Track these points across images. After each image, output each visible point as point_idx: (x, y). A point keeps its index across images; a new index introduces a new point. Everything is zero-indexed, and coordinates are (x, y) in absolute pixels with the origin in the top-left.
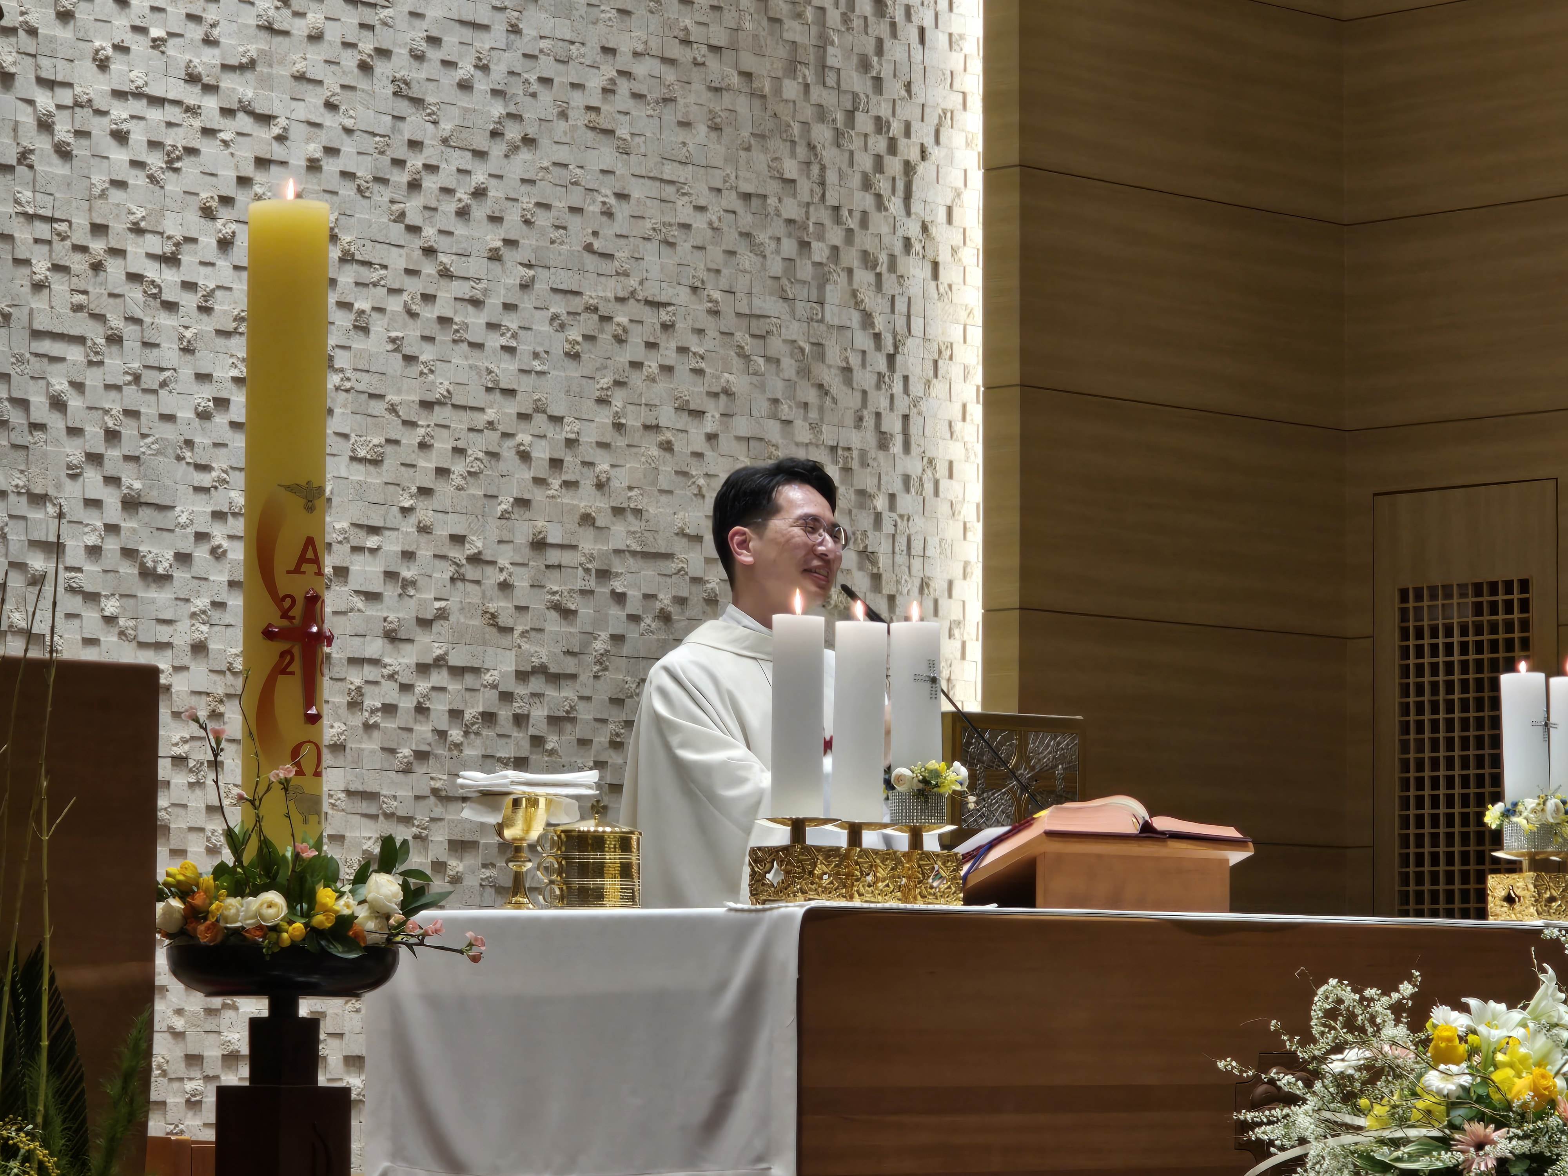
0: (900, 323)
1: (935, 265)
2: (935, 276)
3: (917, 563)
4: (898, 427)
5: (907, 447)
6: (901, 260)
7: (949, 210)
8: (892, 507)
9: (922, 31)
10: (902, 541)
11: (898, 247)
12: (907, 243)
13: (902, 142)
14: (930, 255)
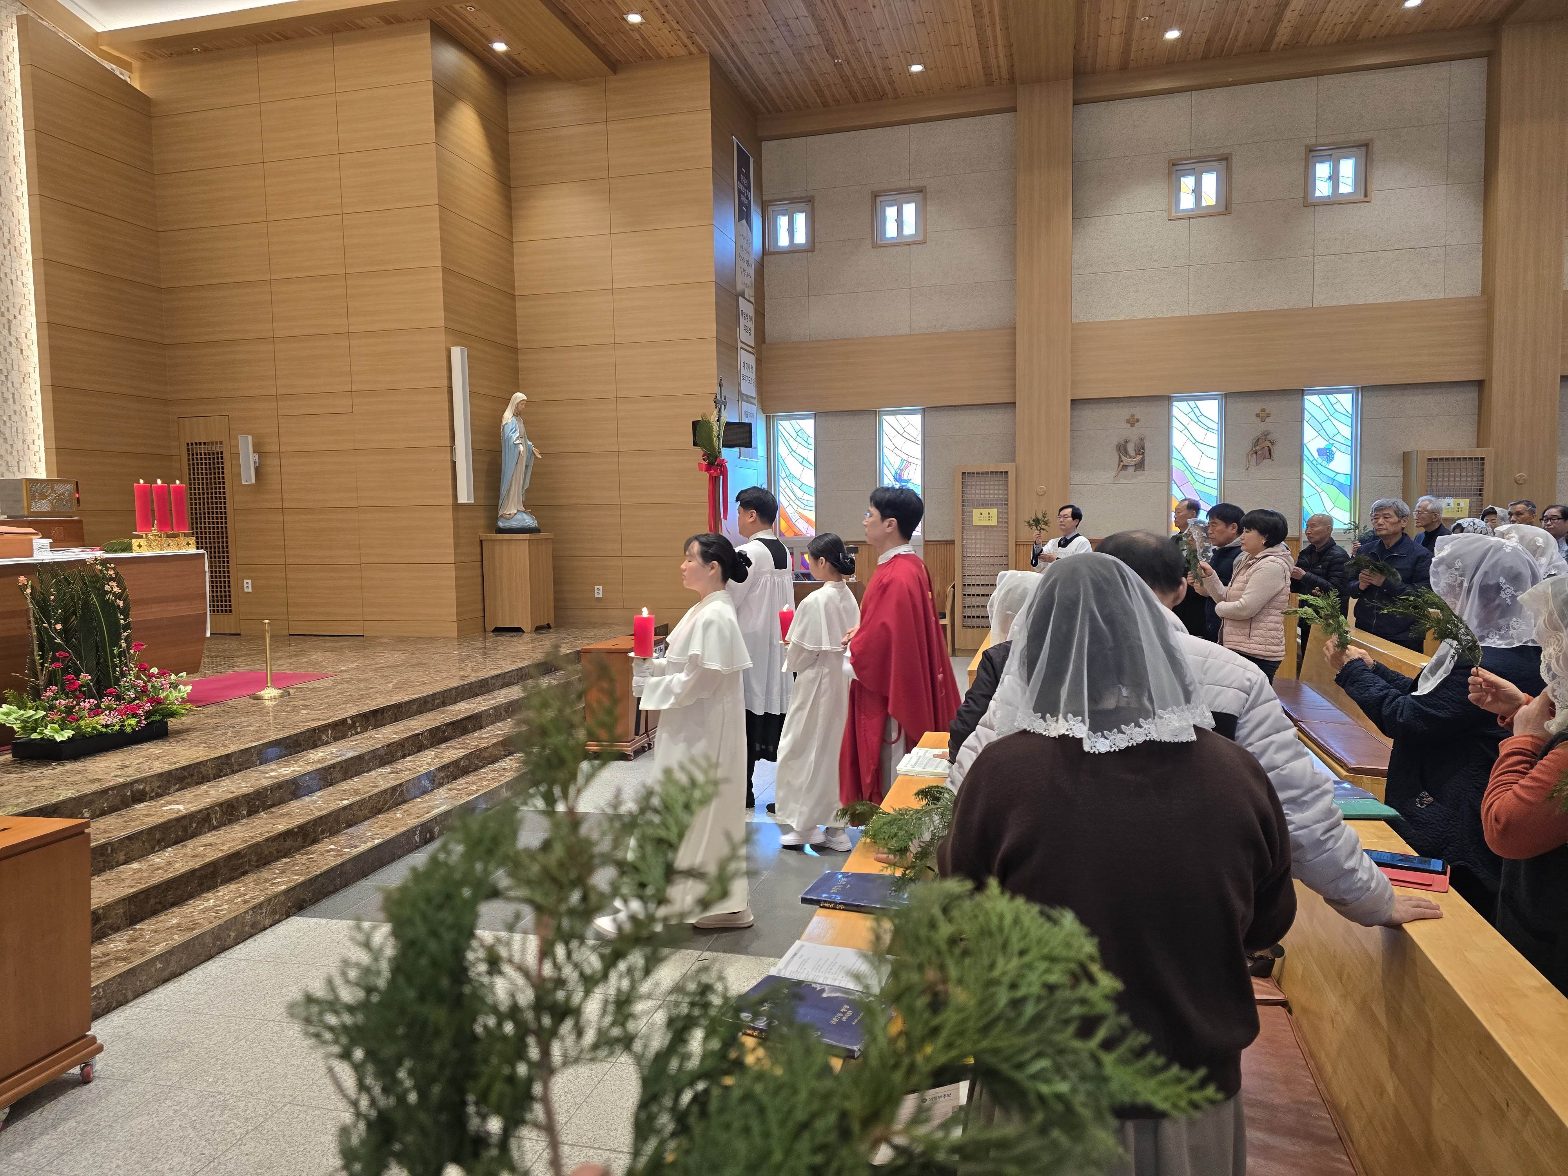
0: (10, 367)
1: (22, 350)
2: (22, 353)
3: (20, 436)
4: (11, 396)
5: (14, 402)
6: (8, 348)
7: (26, 334)
8: (10, 419)
9: (12, 281)
10: (14, 429)
11: (7, 345)
12: (10, 343)
13: (6, 313)
14: (19, 347)
